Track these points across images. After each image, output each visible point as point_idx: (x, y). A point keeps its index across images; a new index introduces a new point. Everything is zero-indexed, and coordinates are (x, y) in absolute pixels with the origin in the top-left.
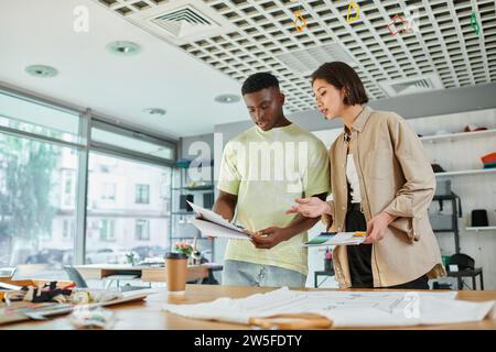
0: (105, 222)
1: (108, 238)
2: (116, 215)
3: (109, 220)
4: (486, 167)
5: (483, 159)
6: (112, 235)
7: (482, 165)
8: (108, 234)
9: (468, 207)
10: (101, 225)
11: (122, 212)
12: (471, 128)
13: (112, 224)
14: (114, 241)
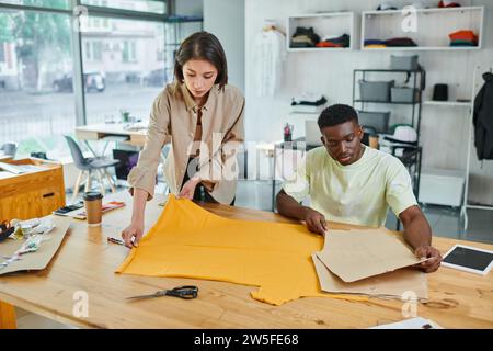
0: (126, 43)
1: (130, 59)
2: (137, 37)
3: (130, 41)
4: (453, 44)
5: (451, 36)
6: (134, 56)
7: (449, 41)
8: (130, 55)
9: (433, 79)
10: (122, 46)
11: (143, 33)
12: (445, 3)
13: (133, 45)
14: (136, 62)
